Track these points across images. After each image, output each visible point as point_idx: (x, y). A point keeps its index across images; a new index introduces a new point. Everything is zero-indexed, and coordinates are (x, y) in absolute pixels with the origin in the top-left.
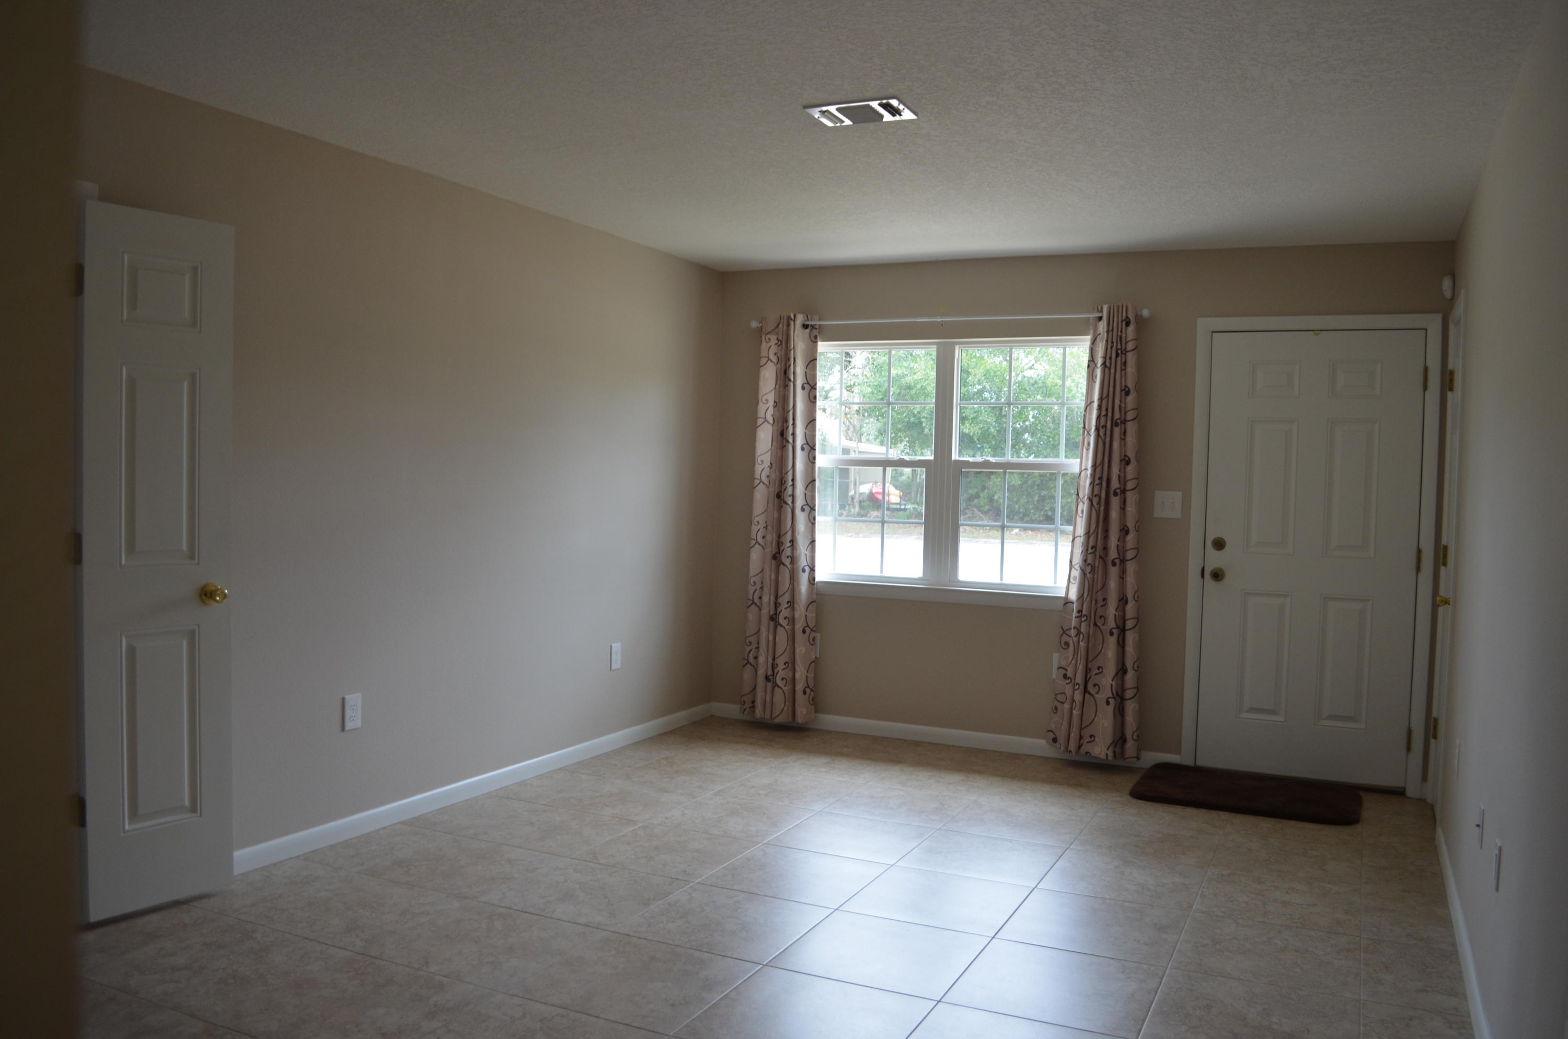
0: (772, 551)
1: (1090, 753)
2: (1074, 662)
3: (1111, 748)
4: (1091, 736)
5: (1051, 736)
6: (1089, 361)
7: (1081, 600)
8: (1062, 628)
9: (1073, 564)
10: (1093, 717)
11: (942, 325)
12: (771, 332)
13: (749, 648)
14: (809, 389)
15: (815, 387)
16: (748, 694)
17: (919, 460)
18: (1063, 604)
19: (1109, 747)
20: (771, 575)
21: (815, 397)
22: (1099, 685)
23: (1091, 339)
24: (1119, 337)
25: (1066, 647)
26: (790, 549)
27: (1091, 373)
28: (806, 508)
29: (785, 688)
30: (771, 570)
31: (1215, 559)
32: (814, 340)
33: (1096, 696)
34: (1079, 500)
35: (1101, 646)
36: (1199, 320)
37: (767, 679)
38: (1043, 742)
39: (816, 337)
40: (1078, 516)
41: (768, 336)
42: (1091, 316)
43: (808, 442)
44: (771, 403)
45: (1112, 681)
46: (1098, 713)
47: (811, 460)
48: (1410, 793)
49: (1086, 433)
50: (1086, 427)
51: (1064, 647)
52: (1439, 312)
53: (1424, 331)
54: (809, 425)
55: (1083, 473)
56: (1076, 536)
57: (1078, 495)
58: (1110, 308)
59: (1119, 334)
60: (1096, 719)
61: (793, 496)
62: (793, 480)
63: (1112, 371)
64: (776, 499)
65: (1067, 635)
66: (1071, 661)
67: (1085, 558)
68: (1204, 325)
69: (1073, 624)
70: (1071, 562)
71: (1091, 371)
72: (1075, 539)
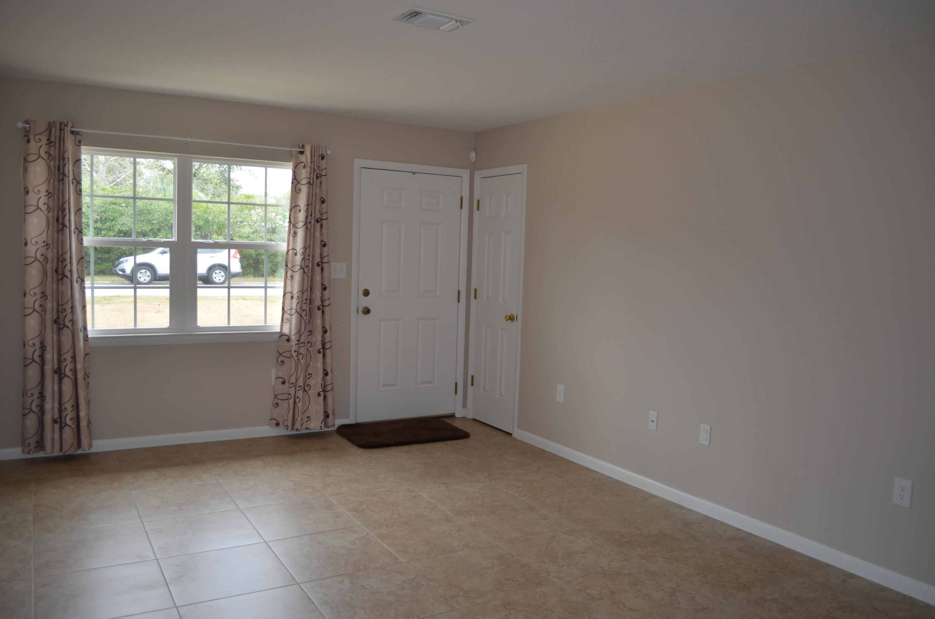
0: (53, 317)
1: (308, 428)
2: (295, 373)
3: (323, 423)
4: (308, 418)
5: (275, 422)
6: (292, 179)
7: (298, 334)
8: (278, 352)
9: (285, 310)
10: (308, 405)
11: (187, 143)
12: (42, 133)
13: (31, 399)
14: (76, 184)
15: (80, 183)
16: (33, 436)
17: (165, 242)
18: (279, 337)
19: (322, 422)
20: (53, 337)
21: (81, 191)
22: (310, 385)
23: (293, 165)
24: (318, 166)
25: (282, 364)
26: (70, 314)
27: (294, 187)
28: (79, 280)
29: (73, 426)
30: (53, 333)
31: (365, 302)
32: (78, 144)
33: (309, 392)
34: (288, 269)
35: (310, 360)
36: (355, 159)
37: (55, 421)
38: (267, 428)
39: (80, 142)
40: (287, 280)
41: (37, 137)
42: (294, 149)
43: (77, 227)
44: (43, 193)
45: (322, 381)
46: (310, 403)
47: (80, 241)
48: (458, 415)
49: (292, 226)
50: (292, 221)
51: (281, 364)
52: (468, 169)
53: (461, 178)
54: (77, 212)
55: (290, 252)
56: (286, 292)
57: (287, 265)
58: (312, 146)
59: (318, 164)
60: (310, 406)
61: (71, 271)
62: (71, 258)
63: (314, 187)
64: (54, 273)
65: (282, 356)
66: (294, 372)
67: (301, 306)
68: (359, 162)
69: (293, 349)
70: (283, 309)
71: (295, 186)
72: (286, 295)
